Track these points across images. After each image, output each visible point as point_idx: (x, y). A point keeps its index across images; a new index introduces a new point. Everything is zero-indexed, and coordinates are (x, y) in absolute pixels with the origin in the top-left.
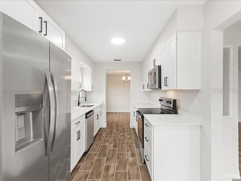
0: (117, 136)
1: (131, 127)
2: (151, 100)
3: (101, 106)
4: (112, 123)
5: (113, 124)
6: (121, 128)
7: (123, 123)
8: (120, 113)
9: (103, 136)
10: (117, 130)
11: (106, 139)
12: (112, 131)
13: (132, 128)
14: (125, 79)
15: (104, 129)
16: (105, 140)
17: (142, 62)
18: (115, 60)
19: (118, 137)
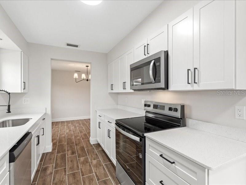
0: (75, 165)
1: (92, 143)
2: (118, 104)
3: (42, 118)
4: (60, 141)
5: (63, 143)
6: (78, 147)
7: (79, 138)
8: (68, 122)
9: (48, 172)
10: (73, 153)
11: (58, 176)
12: (65, 155)
13: (94, 145)
14: (77, 77)
15: (48, 155)
16: (56, 180)
17: (107, 54)
18: (68, 45)
19: (78, 166)
